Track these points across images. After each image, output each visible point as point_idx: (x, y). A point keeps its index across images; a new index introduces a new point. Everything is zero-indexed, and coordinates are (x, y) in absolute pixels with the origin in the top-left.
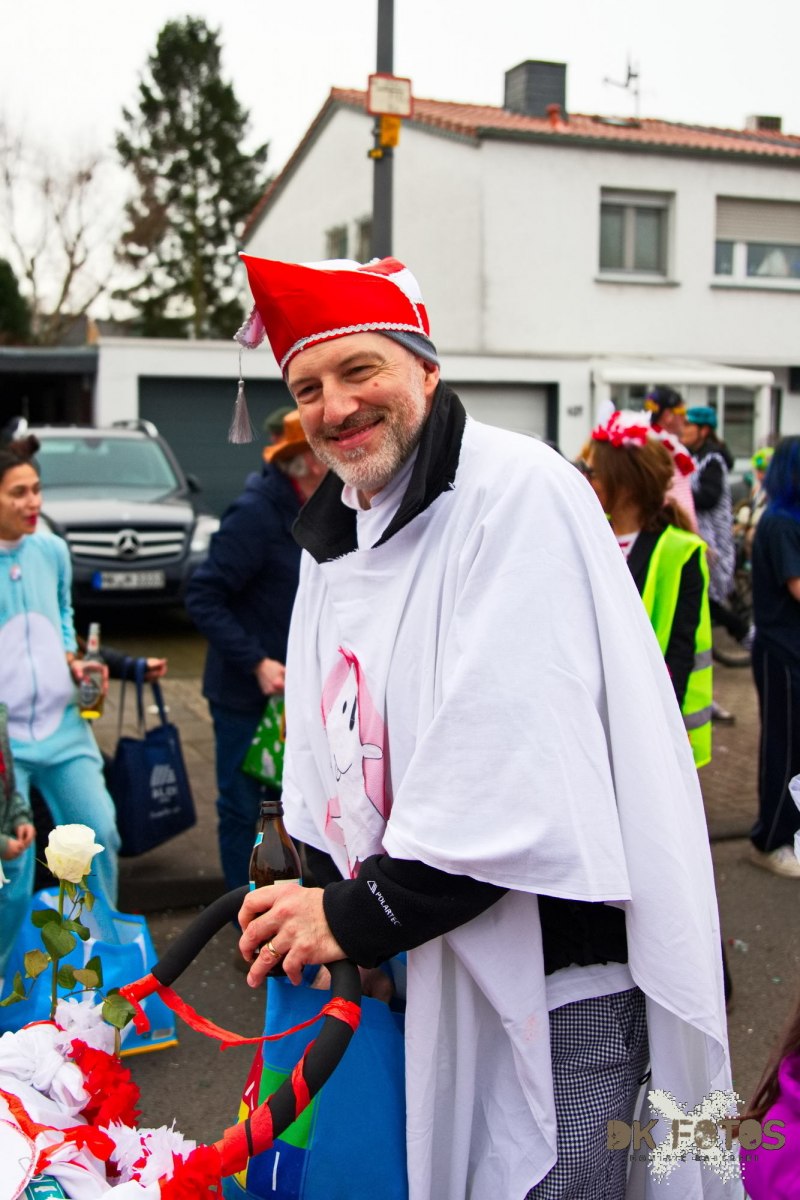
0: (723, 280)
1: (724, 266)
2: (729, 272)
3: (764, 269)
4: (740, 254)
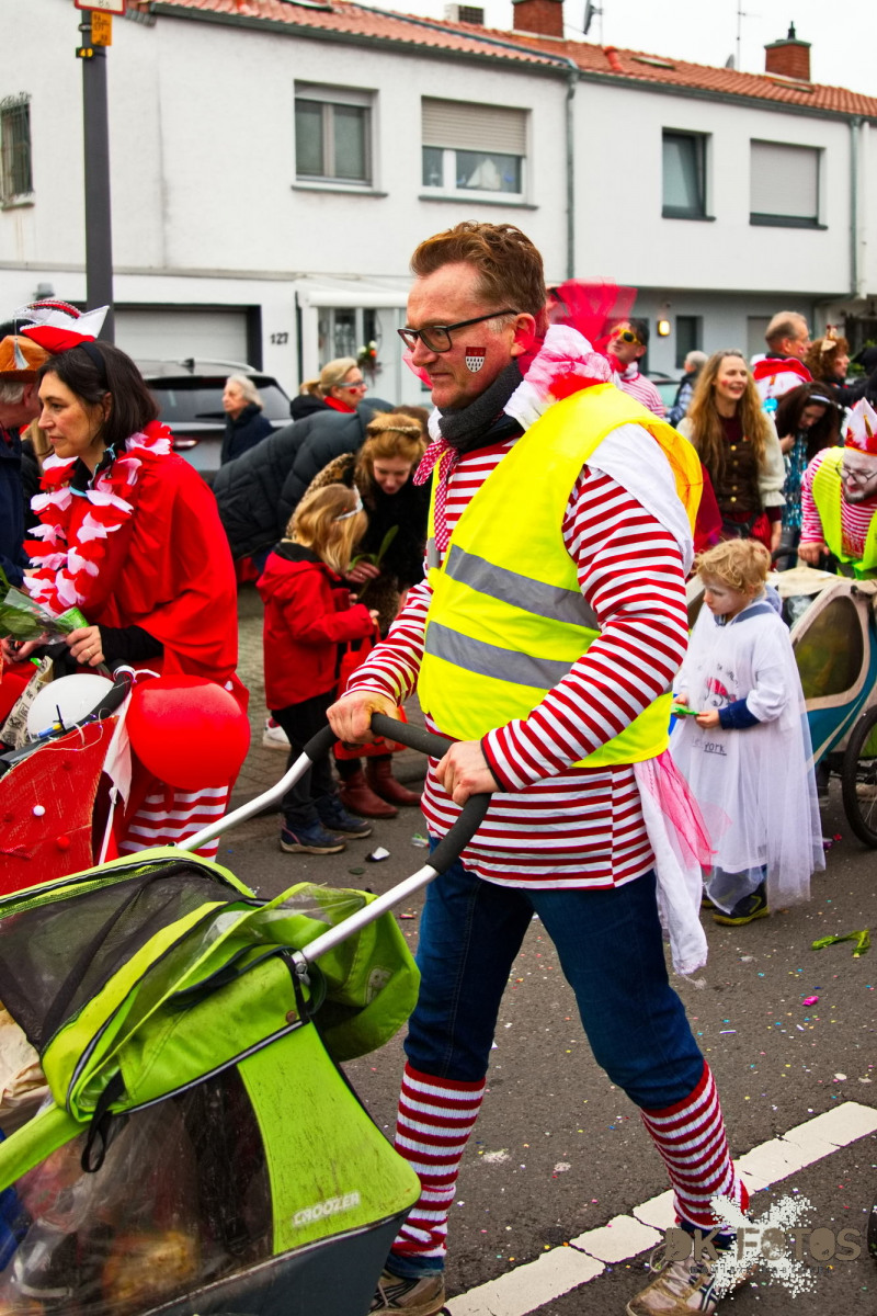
0: (433, 191)
1: (433, 176)
2: (438, 183)
3: (473, 181)
4: (449, 162)
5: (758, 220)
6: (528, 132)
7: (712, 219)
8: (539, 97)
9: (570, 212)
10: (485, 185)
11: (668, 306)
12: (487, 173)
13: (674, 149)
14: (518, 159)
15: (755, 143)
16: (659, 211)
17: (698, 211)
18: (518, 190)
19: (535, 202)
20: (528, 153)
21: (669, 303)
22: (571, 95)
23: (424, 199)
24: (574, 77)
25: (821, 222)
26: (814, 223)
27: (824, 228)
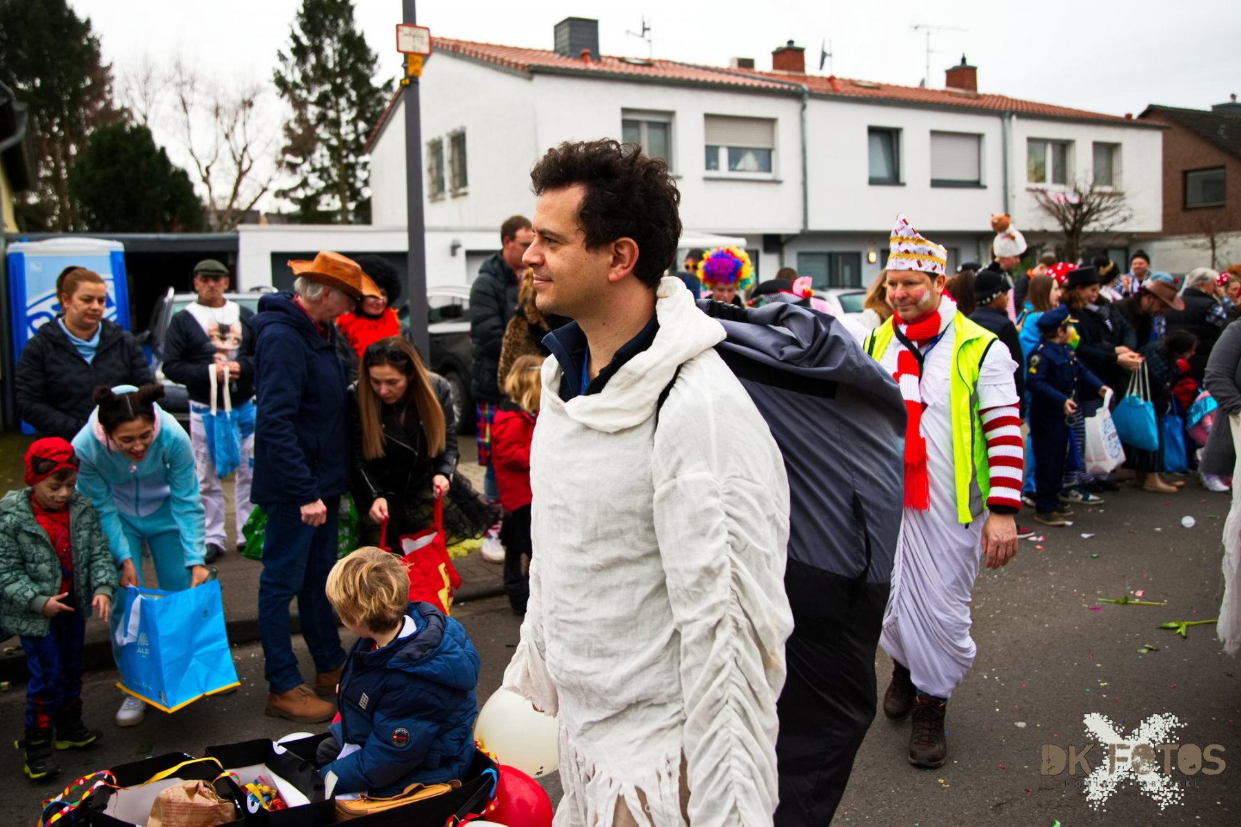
0: (712, 174)
1: (713, 164)
2: (716, 168)
3: (740, 166)
4: (723, 155)
5: (936, 183)
6: (776, 135)
7: (904, 185)
8: (783, 111)
9: (804, 184)
10: (748, 168)
11: (875, 243)
12: (749, 161)
13: (877, 140)
14: (768, 153)
15: (934, 133)
16: (867, 180)
17: (894, 179)
18: (769, 170)
19: (781, 177)
20: (776, 146)
21: (875, 241)
22: (804, 108)
23: (707, 179)
24: (806, 96)
25: (983, 183)
26: (977, 184)
27: (985, 187)
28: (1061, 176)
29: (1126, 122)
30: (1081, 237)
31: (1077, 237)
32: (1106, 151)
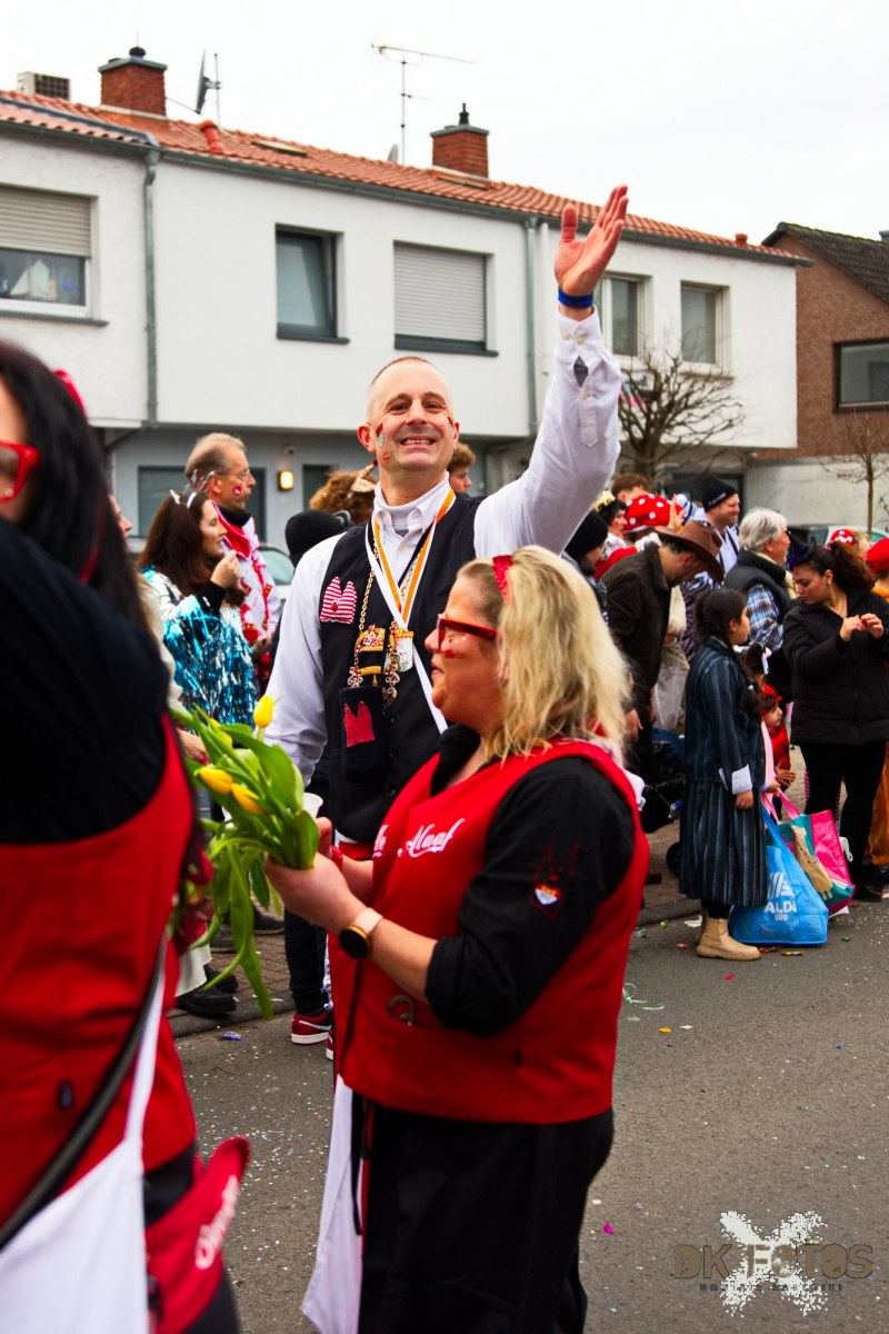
3: (19, 289)
5: (404, 342)
6: (93, 227)
7: (345, 341)
8: (109, 183)
9: (150, 329)
10: (35, 292)
11: (291, 452)
12: (38, 278)
13: (296, 253)
14: (82, 261)
15: (399, 246)
16: (274, 330)
18: (81, 302)
19: (104, 317)
20: (93, 255)
21: (292, 448)
22: (150, 179)
24: (154, 157)
25: (490, 347)
26: (480, 348)
27: (494, 354)
28: (627, 340)
29: (737, 250)
30: (659, 454)
31: (652, 454)
32: (704, 298)
